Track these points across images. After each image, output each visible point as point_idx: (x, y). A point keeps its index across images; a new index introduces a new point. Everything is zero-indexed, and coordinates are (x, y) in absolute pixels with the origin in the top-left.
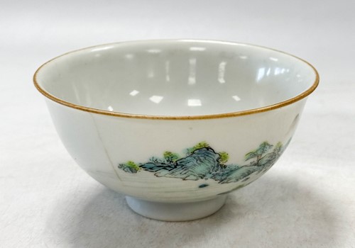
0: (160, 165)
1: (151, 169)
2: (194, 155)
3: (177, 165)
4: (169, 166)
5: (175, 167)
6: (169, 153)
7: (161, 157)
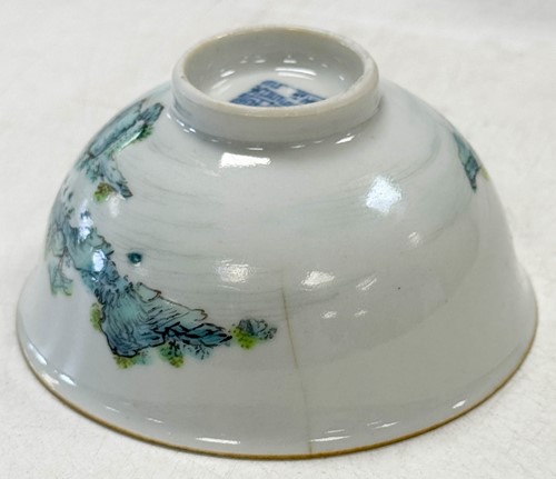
0: (192, 340)
1: (210, 333)
2: (135, 347)
3: (164, 334)
4: (177, 334)
5: (167, 329)
6: (174, 364)
7: (189, 357)
